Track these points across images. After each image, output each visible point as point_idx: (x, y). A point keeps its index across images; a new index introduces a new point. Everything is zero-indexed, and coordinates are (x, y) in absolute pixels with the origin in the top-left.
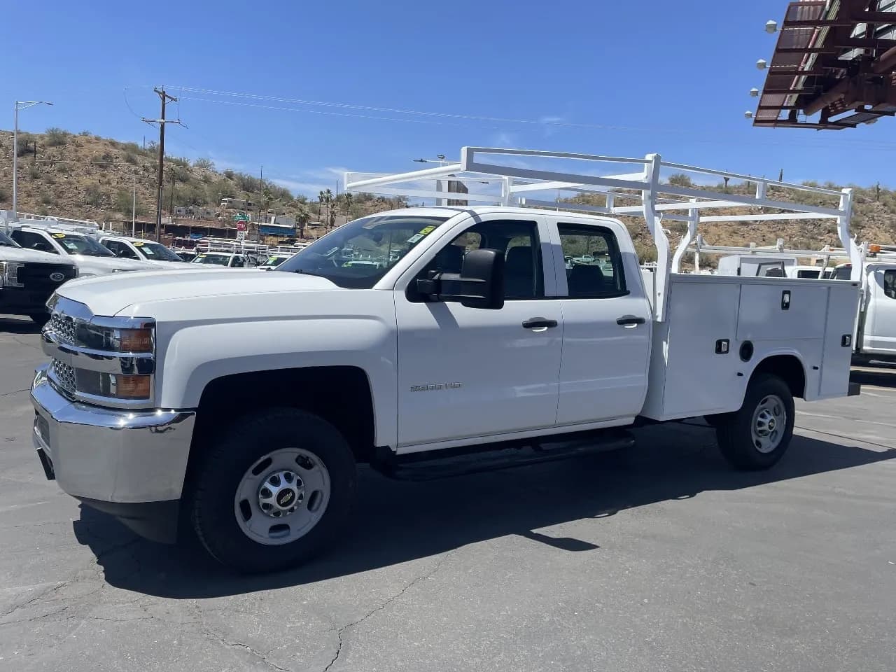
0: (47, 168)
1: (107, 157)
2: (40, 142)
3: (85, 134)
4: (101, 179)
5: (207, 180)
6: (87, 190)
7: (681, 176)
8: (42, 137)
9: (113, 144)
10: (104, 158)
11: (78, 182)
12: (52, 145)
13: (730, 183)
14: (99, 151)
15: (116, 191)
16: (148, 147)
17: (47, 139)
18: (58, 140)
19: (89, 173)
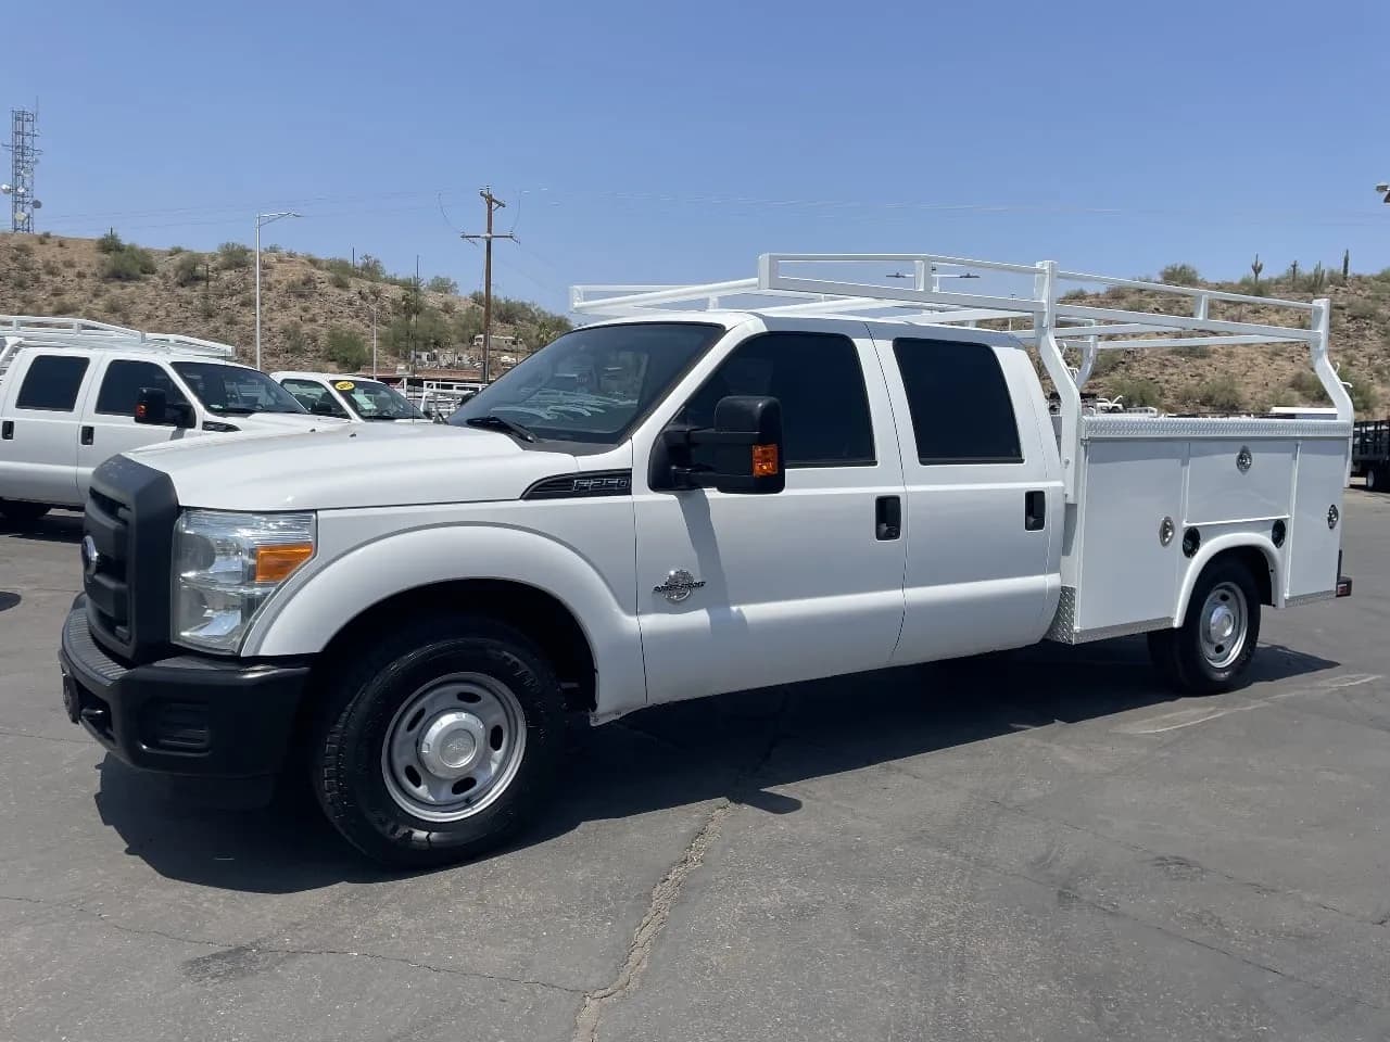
0: (225, 302)
1: (308, 281)
2: (212, 265)
3: (273, 249)
4: (303, 314)
5: (448, 308)
6: (284, 331)
7: (1181, 269)
8: (213, 258)
9: (314, 262)
10: (304, 284)
11: (271, 320)
12: (227, 268)
13: (1263, 276)
14: (296, 274)
15: (325, 331)
16: (360, 263)
17: (220, 259)
18: (237, 259)
19: (284, 307)
